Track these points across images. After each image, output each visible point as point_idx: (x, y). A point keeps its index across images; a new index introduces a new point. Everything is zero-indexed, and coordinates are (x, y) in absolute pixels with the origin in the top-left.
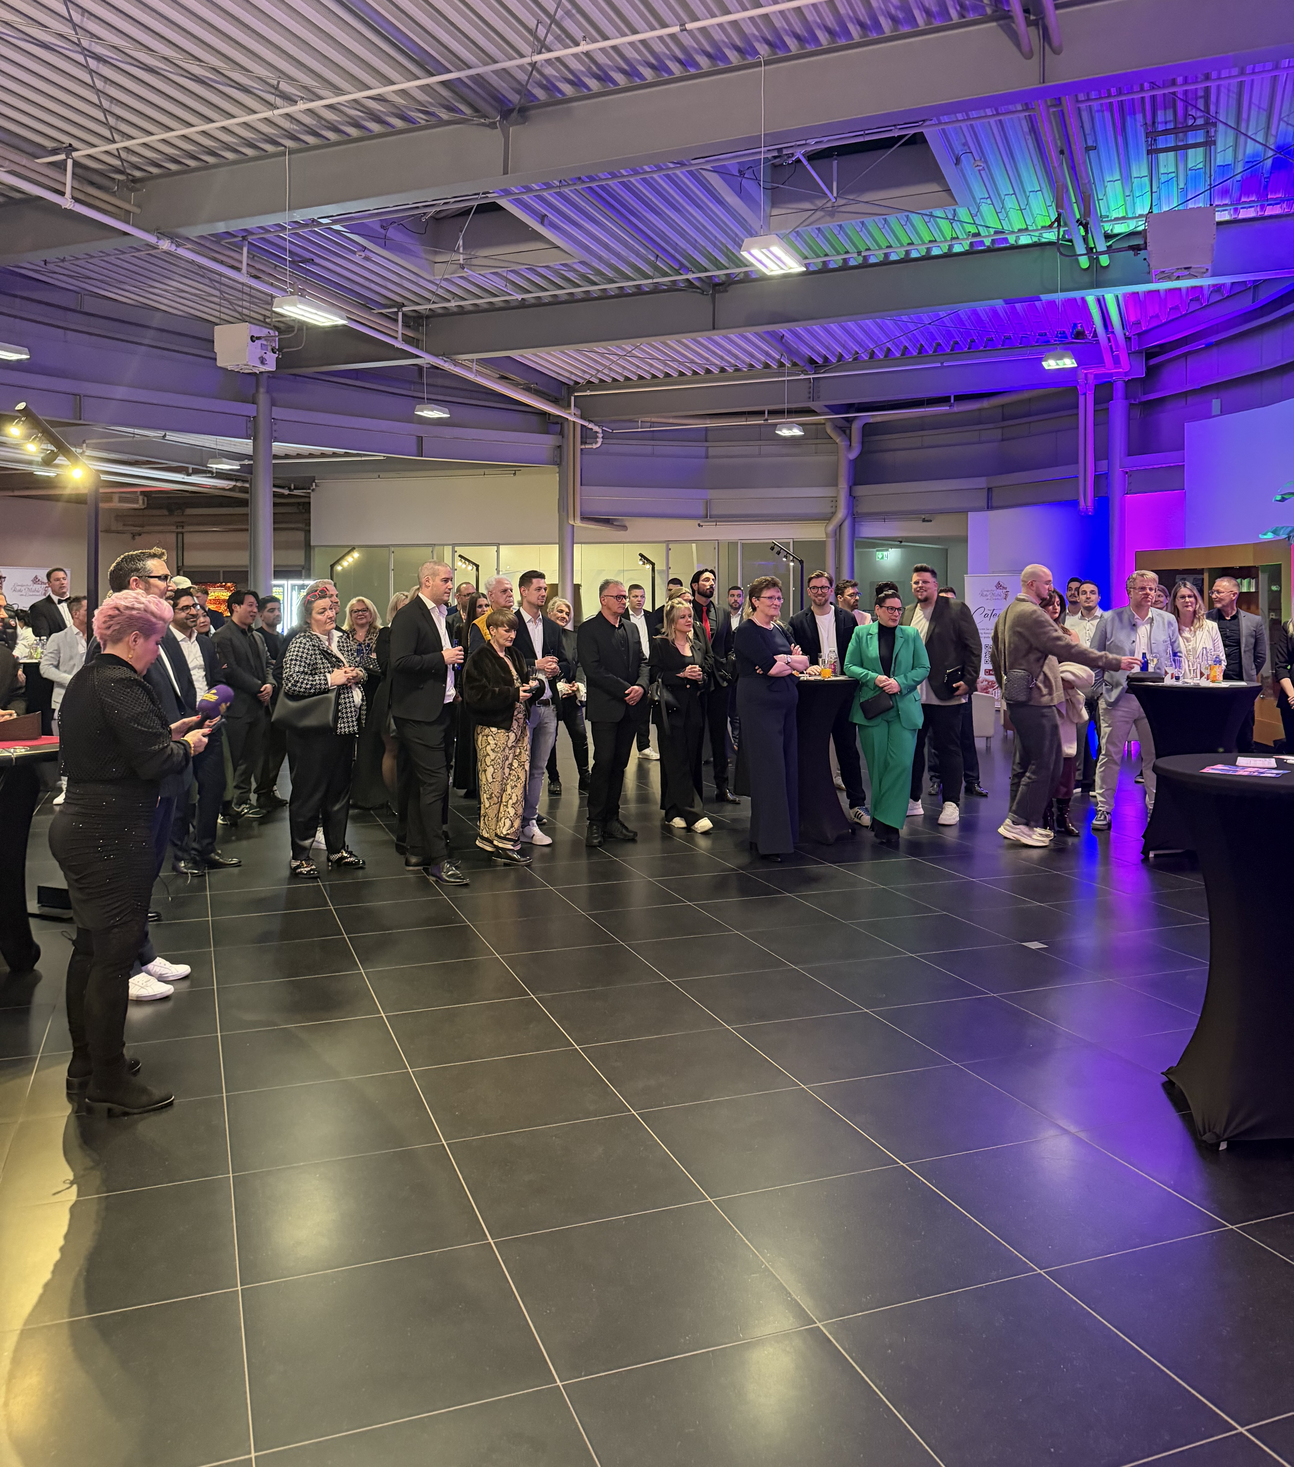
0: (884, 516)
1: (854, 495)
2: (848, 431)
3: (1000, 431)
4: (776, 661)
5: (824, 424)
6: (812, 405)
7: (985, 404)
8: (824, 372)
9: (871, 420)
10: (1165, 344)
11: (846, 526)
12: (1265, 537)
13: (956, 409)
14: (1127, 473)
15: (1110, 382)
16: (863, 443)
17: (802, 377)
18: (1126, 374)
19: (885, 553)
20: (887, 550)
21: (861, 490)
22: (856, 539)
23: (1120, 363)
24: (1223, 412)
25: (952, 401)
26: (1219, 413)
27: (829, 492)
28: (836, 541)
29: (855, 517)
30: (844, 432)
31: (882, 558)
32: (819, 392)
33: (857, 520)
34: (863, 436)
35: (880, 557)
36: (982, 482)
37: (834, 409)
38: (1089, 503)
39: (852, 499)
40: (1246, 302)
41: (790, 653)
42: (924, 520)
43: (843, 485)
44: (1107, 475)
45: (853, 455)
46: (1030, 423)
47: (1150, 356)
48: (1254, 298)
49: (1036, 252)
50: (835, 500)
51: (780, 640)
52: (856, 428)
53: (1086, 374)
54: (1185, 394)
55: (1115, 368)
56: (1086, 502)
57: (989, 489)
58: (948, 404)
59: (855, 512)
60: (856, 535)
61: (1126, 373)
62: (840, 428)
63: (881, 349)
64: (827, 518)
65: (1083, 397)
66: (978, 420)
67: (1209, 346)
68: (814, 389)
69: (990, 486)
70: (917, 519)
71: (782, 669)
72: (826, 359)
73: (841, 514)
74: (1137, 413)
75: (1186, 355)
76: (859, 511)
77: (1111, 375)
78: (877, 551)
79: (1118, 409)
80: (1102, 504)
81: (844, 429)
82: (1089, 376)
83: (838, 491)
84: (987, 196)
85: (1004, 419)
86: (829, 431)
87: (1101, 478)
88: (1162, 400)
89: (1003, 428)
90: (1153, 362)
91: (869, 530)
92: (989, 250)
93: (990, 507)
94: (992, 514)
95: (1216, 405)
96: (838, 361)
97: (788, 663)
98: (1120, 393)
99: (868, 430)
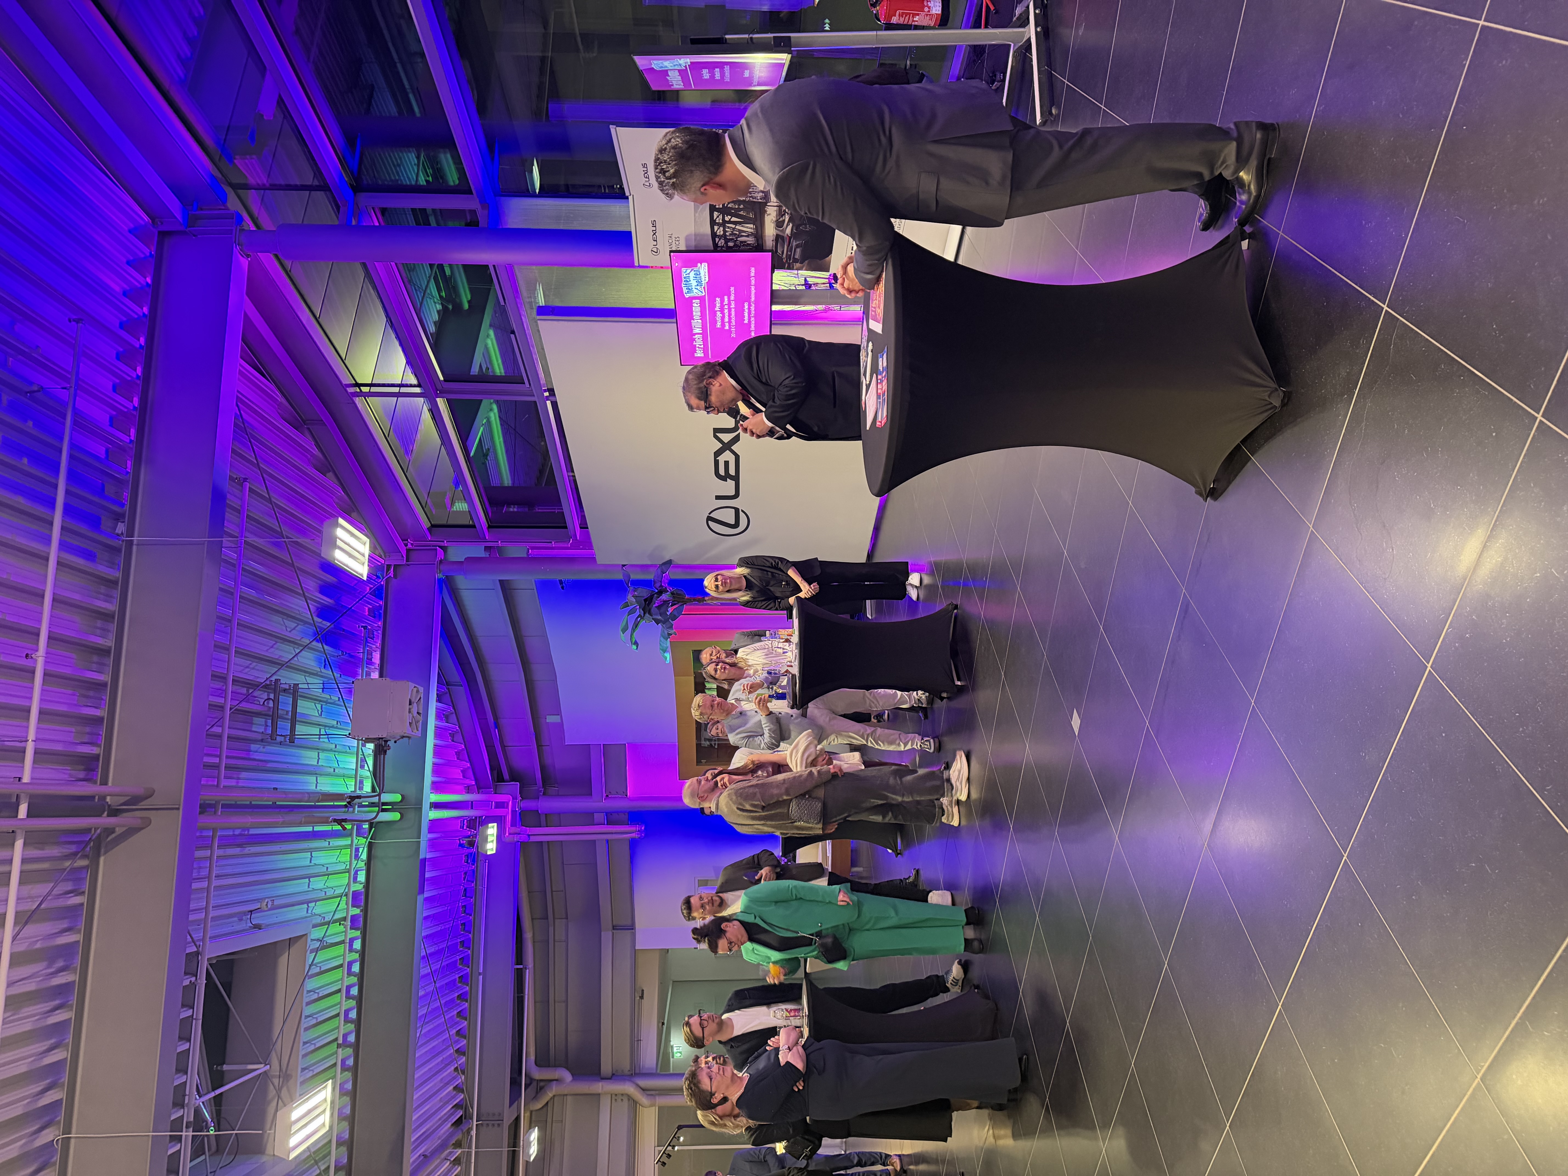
0: (635, 1041)
1: (610, 1075)
2: (542, 1084)
3: (557, 921)
4: (788, 1063)
5: (531, 1112)
6: (508, 1120)
7: (528, 935)
8: (472, 1108)
9: (532, 1057)
10: (490, 766)
11: (644, 1083)
12: (668, 659)
13: (530, 965)
14: (607, 796)
15: (520, 813)
16: (556, 1066)
17: (474, 1133)
18: (515, 798)
19: (675, 1050)
20: (672, 1047)
21: (606, 1067)
22: (658, 1071)
23: (504, 802)
24: (559, 713)
25: (521, 966)
26: (559, 717)
27: (605, 1104)
28: (659, 1095)
29: (634, 1073)
30: (542, 1088)
31: (680, 1053)
32: (494, 1115)
33: (637, 1071)
34: (549, 1066)
35: (679, 1055)
36: (606, 936)
37: (515, 1096)
38: (633, 829)
39: (615, 1076)
40: (460, 693)
41: (777, 1050)
42: (642, 997)
43: (599, 1087)
44: (608, 814)
45: (568, 1076)
46: (552, 891)
47: (501, 779)
48: (459, 686)
49: (377, 865)
50: (614, 1096)
51: (762, 1063)
52: (538, 1074)
53: (510, 834)
54: (539, 746)
55: (507, 807)
56: (632, 832)
57: (613, 929)
58: (524, 970)
59: (629, 1073)
60: (654, 1072)
61: (513, 799)
62: (537, 1093)
63: (457, 1042)
64: (634, 1104)
65: (531, 837)
66: (544, 944)
67: (496, 725)
68: (487, 1120)
69: (611, 927)
70: (640, 1005)
71: (797, 1055)
72: (457, 1106)
73: (629, 1088)
74: (552, 790)
75: (504, 747)
76: (628, 1068)
77: (514, 812)
78: (673, 1057)
79: (546, 804)
80: (634, 817)
81: (538, 1087)
82: (511, 832)
83: (606, 1093)
84: (305, 906)
85: (546, 918)
86: (539, 1105)
87: (611, 818)
88: (543, 768)
89: (554, 918)
90: (506, 776)
91: (649, 1058)
92: (365, 911)
93: (632, 927)
94: (638, 925)
95: (551, 719)
96: (463, 1092)
97: (790, 1049)
98: (532, 804)
99: (542, 1061)
